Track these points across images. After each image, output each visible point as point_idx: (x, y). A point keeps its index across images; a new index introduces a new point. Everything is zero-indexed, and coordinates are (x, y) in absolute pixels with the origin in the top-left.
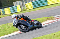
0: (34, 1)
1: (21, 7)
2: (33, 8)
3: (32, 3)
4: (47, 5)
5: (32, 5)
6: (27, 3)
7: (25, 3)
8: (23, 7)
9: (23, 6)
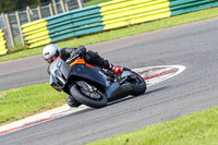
0: (53, 17)
1: (5, 37)
2: (49, 40)
3: (46, 23)
4: (102, 32)
5: (48, 32)
6: (30, 23)
7: (22, 22)
8: (14, 36)
9: (15, 32)
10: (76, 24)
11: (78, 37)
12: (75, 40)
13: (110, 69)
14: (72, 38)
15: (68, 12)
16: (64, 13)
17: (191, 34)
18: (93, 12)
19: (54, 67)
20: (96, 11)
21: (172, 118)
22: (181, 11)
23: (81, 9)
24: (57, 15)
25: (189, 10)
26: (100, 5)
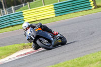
10: (11, 20)
11: (12, 26)
12: (11, 27)
13: (52, 33)
14: (9, 27)
15: (8, 15)
16: (6, 15)
17: (64, 25)
18: (19, 14)
19: (28, 32)
20: (21, 14)
21: (55, 64)
22: (60, 14)
23: (14, 13)
24: (3, 16)
25: (64, 14)
26: (22, 11)
